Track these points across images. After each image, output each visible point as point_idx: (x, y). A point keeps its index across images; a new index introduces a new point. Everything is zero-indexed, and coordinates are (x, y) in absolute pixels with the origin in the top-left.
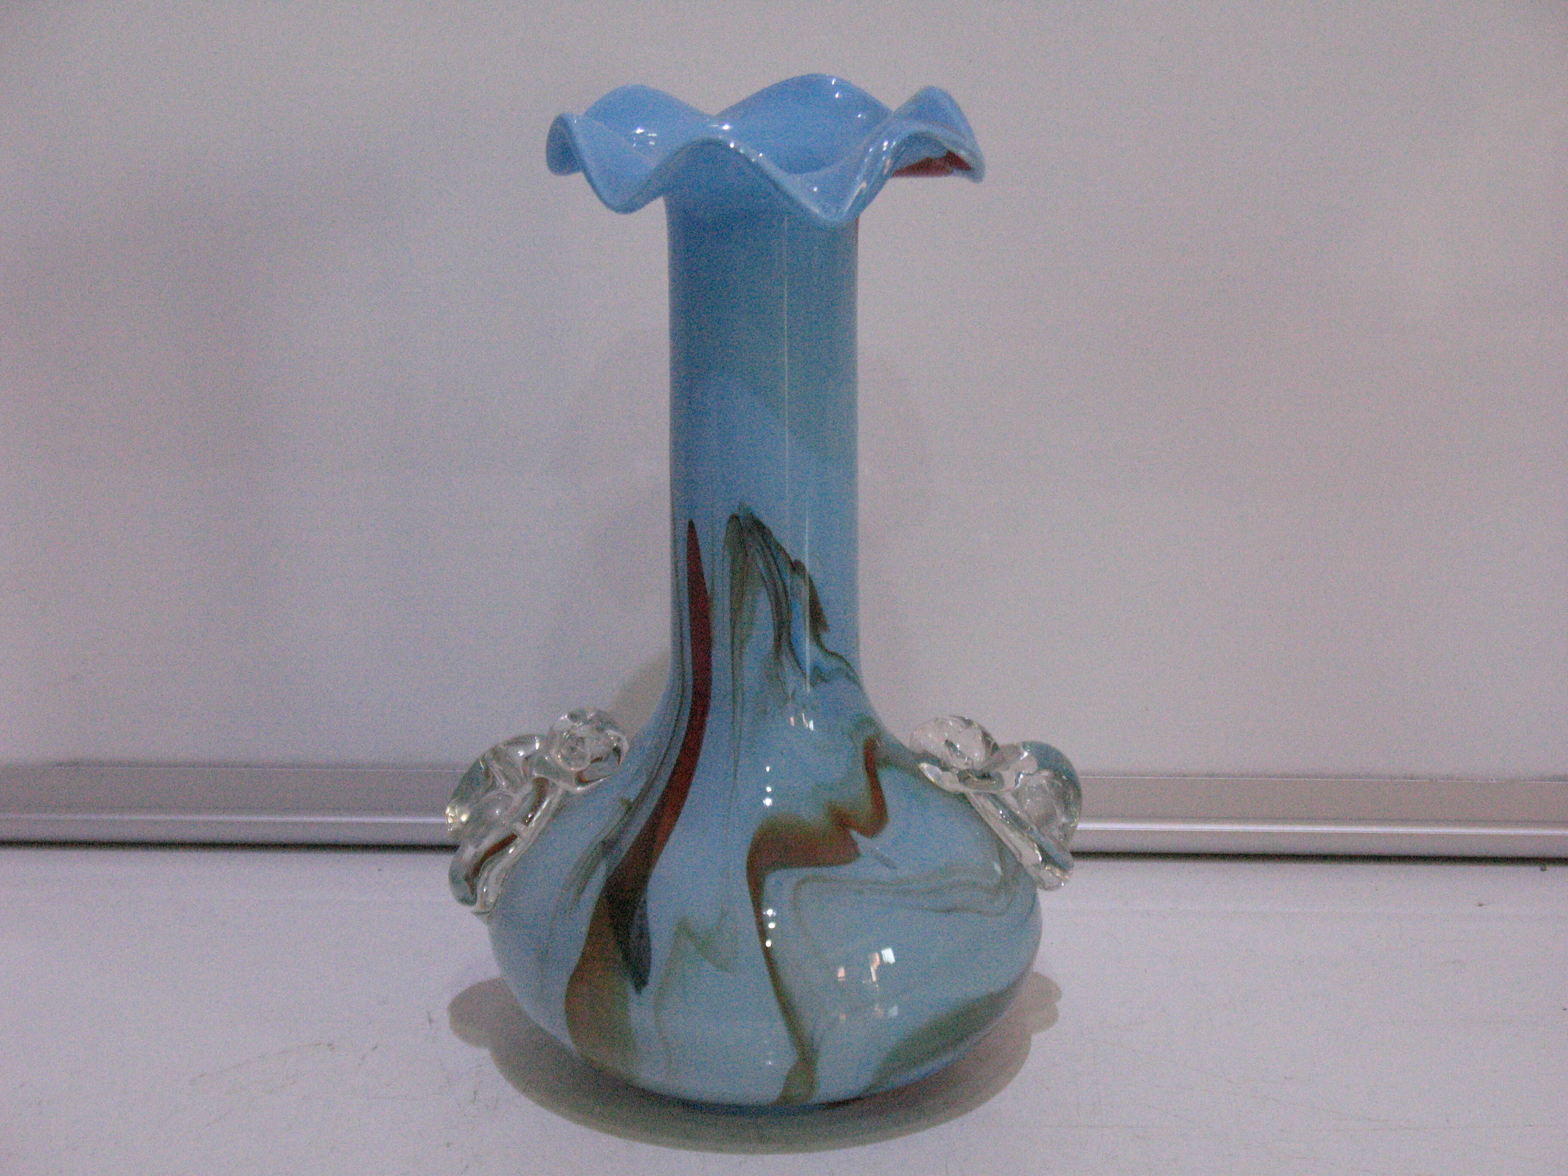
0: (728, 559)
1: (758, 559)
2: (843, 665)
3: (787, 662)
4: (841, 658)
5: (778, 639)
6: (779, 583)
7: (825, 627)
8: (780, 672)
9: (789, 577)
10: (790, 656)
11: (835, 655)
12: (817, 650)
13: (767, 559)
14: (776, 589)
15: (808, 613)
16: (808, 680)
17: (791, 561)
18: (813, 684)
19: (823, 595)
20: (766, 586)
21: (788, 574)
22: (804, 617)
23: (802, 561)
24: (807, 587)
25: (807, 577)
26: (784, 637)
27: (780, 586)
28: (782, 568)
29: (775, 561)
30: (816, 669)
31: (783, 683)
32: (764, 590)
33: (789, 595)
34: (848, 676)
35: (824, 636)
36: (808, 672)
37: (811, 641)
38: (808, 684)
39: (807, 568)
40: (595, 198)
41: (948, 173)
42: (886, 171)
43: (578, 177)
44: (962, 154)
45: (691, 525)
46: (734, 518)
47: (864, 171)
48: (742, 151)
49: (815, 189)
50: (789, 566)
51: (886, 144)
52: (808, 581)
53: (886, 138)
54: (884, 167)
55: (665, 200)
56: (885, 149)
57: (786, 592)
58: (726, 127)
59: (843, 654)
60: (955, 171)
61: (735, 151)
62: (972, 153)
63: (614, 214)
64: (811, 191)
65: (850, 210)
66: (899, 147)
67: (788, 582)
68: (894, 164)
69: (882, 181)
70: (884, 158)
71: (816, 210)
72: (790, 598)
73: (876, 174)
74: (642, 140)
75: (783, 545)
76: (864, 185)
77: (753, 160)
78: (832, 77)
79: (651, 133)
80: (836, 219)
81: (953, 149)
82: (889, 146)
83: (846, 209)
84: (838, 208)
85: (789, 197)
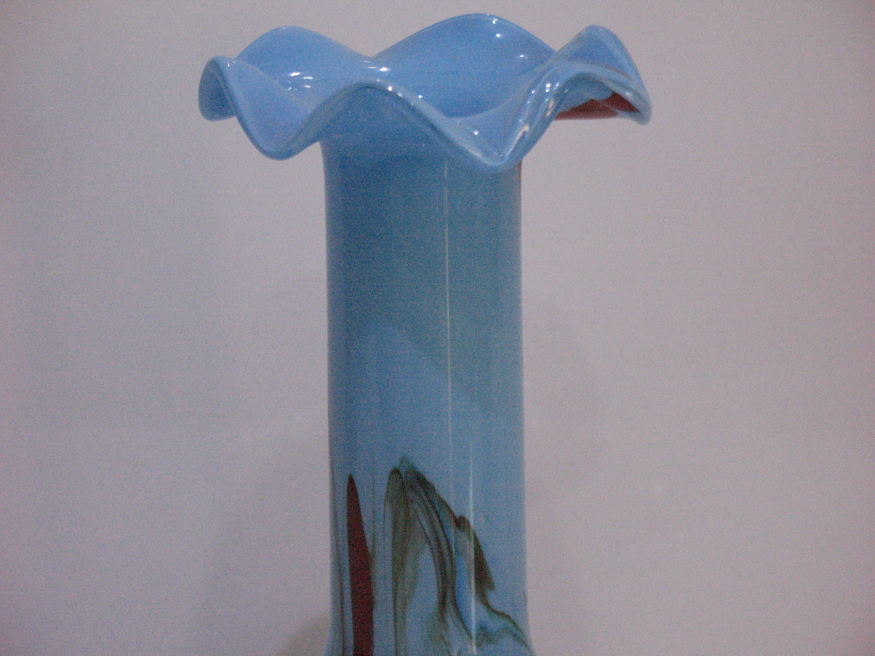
0: (389, 515)
1: (420, 514)
2: (511, 625)
3: (450, 619)
4: (508, 617)
5: (442, 604)
6: (443, 539)
7: (492, 587)
8: (444, 633)
9: (452, 530)
10: (454, 614)
11: (502, 614)
12: (483, 609)
13: (429, 514)
14: (439, 545)
15: (473, 572)
16: (474, 641)
17: (454, 516)
18: (478, 646)
19: (488, 553)
20: (430, 544)
21: (451, 530)
22: (470, 576)
23: (467, 517)
24: (472, 543)
25: (472, 533)
26: (449, 593)
27: (444, 543)
28: (446, 524)
29: (438, 516)
30: (483, 629)
31: (448, 644)
32: (427, 547)
33: (453, 550)
34: (515, 635)
35: (492, 597)
36: (474, 633)
37: (476, 599)
38: (474, 645)
39: (472, 523)
40: (250, 144)
41: (612, 114)
42: (548, 114)
43: (233, 122)
44: (628, 95)
45: (351, 481)
46: (396, 472)
47: (526, 113)
48: (400, 95)
49: (476, 133)
50: (452, 520)
51: (548, 85)
52: (473, 538)
53: (549, 80)
54: (547, 110)
55: (322, 145)
56: (547, 91)
57: (449, 548)
58: (384, 69)
59: (511, 614)
60: (620, 113)
61: (393, 95)
62: (637, 94)
63: (268, 160)
64: (472, 134)
65: (512, 155)
66: (562, 89)
67: (452, 538)
68: (557, 108)
69: (546, 123)
70: (547, 100)
71: (478, 155)
72: (454, 556)
73: (539, 116)
74: (298, 82)
75: (447, 501)
76: (526, 128)
77: (412, 104)
78: (492, 17)
79: (307, 76)
80: (497, 164)
81: (619, 90)
82: (551, 88)
83: (508, 153)
84: (499, 153)
85: (448, 141)
